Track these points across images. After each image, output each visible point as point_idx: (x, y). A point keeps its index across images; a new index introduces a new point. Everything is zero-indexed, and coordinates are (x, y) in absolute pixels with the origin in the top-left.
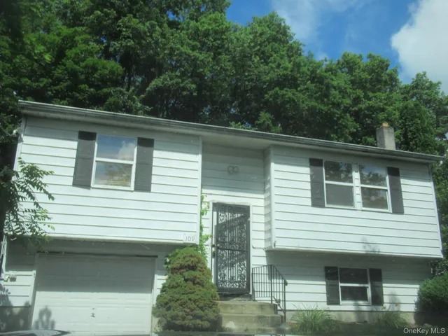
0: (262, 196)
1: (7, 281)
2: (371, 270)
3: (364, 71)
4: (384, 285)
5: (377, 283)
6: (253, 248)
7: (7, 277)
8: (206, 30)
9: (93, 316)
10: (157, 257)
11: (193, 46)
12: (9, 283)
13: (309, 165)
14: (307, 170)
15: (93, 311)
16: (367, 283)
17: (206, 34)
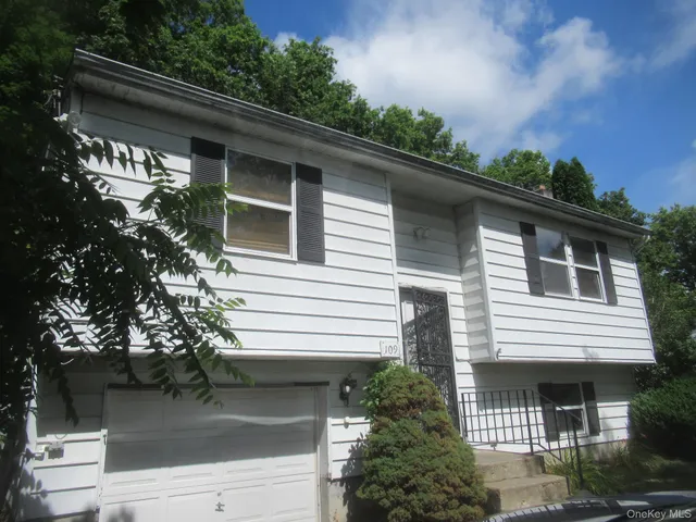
0: (459, 278)
1: (41, 458)
2: (583, 383)
3: (417, 129)
4: (598, 404)
5: (591, 403)
6: (457, 360)
7: (44, 447)
8: (236, 43)
9: (219, 510)
10: (327, 383)
11: (218, 62)
12: (47, 462)
13: (519, 231)
14: (518, 240)
15: (219, 500)
16: (581, 404)
17: (236, 49)
